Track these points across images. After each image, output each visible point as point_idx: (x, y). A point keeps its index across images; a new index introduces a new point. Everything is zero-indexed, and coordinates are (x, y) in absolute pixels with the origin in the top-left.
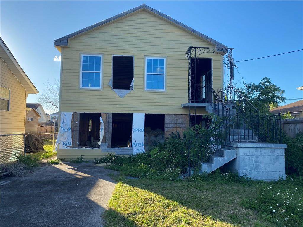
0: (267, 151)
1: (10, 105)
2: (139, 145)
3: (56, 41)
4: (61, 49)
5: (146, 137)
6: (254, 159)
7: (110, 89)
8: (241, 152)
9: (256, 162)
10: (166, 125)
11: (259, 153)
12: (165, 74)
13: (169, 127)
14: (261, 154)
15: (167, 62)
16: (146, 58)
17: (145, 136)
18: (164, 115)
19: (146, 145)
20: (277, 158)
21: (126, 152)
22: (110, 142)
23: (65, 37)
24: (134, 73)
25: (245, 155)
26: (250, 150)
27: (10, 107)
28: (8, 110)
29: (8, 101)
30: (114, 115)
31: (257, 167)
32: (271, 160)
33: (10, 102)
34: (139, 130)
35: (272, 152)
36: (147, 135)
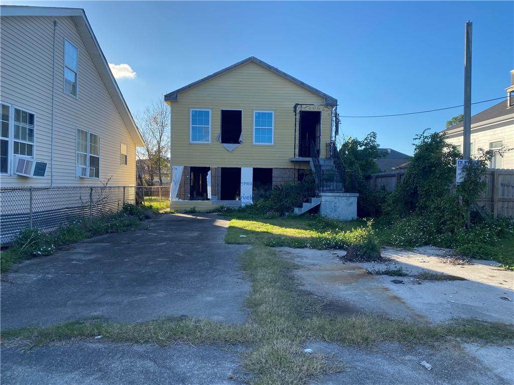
0: (344, 198)
1: (128, 159)
2: (247, 198)
3: (165, 96)
4: (170, 103)
5: (255, 192)
6: (333, 204)
7: (219, 143)
8: (323, 199)
9: (335, 206)
10: (273, 179)
11: (337, 200)
12: (273, 128)
13: (276, 181)
14: (339, 201)
15: (275, 116)
16: (255, 112)
17: (253, 190)
18: (271, 169)
19: (254, 198)
20: (351, 204)
21: (235, 204)
22: (220, 195)
23: (174, 92)
24: (243, 127)
25: (326, 201)
26: (331, 198)
27: (128, 162)
28: (126, 164)
29: (126, 156)
30: (223, 169)
31: (335, 211)
32: (346, 206)
33: (128, 157)
34: (248, 184)
35: (348, 200)
36: (255, 189)
